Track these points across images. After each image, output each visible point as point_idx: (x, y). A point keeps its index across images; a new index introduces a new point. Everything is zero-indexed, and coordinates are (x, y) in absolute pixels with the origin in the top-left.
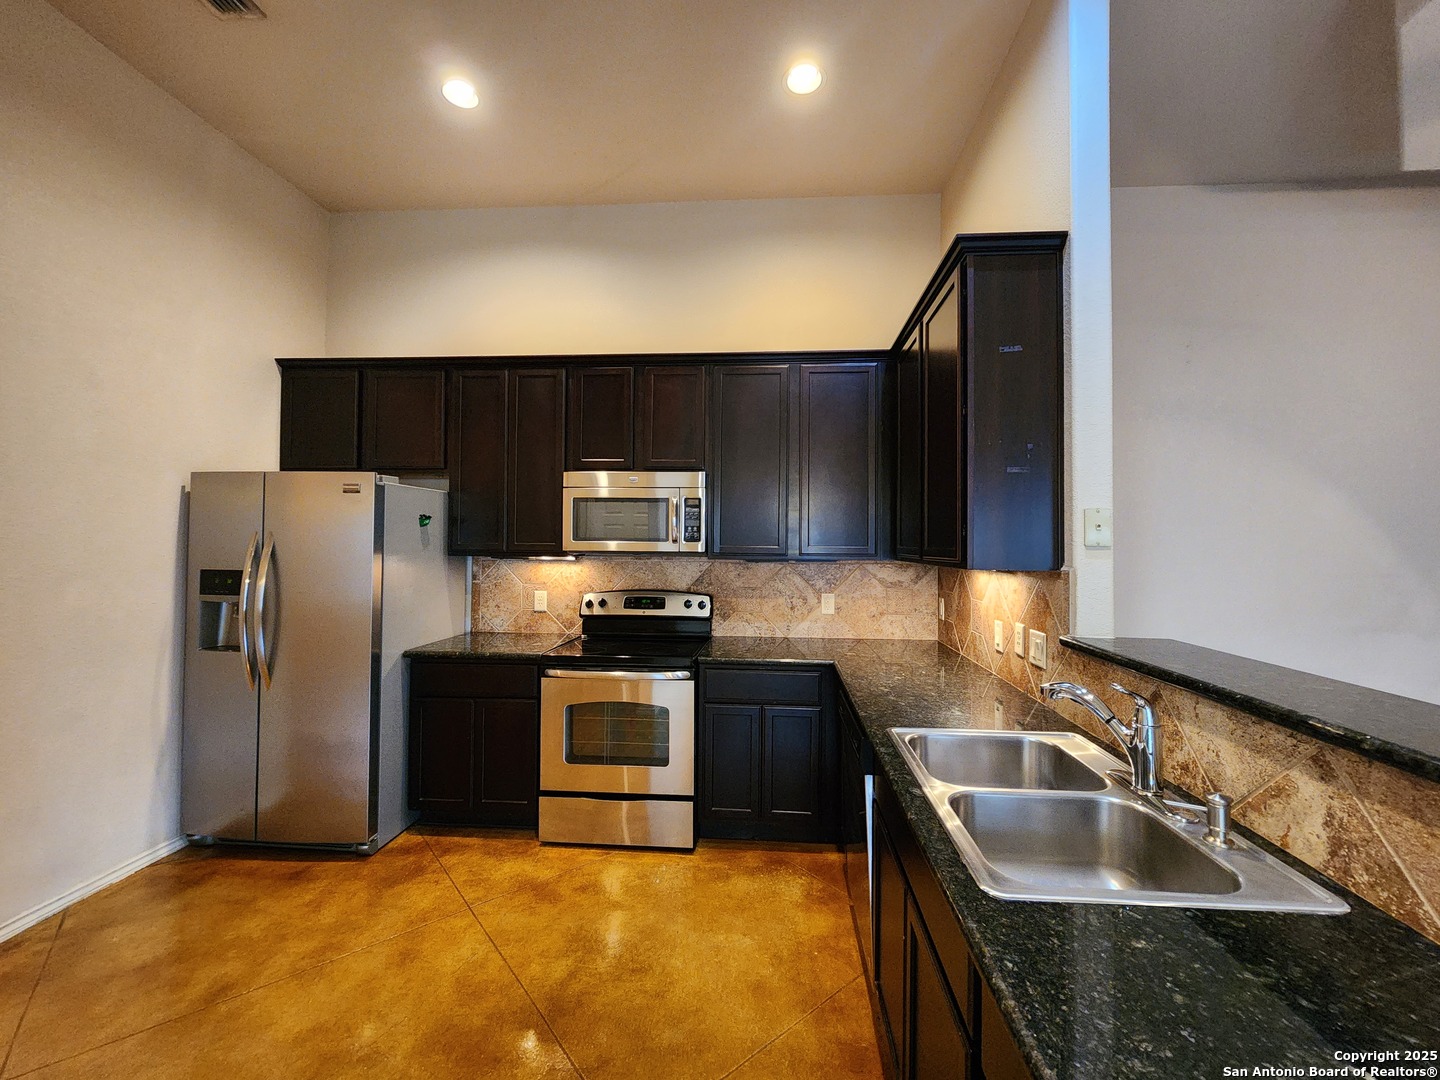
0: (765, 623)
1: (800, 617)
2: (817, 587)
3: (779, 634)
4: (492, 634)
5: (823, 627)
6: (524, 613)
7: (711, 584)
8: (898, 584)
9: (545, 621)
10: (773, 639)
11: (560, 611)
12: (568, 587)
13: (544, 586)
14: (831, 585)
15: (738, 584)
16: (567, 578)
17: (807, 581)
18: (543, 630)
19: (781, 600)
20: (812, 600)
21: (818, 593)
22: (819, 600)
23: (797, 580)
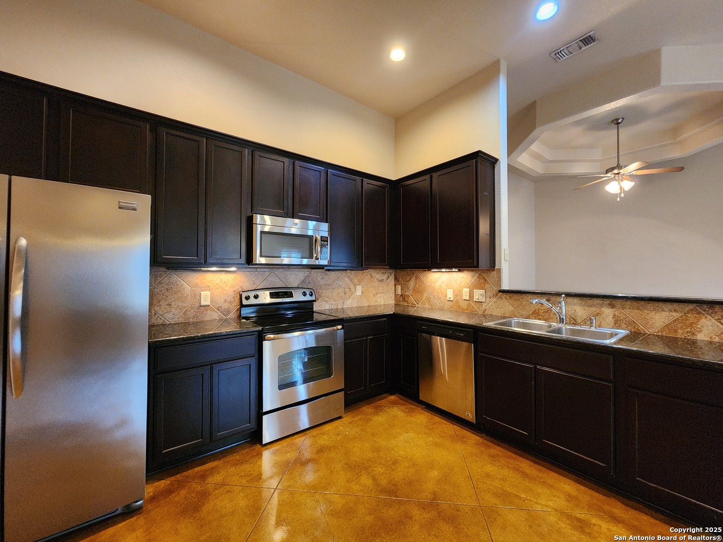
0: (334, 301)
1: (348, 298)
2: (355, 283)
3: (340, 307)
4: (164, 325)
5: (357, 302)
6: (192, 308)
7: (309, 283)
8: (382, 281)
9: (209, 312)
10: (337, 309)
11: (220, 305)
12: (226, 288)
13: (208, 288)
14: (360, 282)
15: (322, 283)
16: (225, 282)
17: (351, 280)
18: (207, 318)
19: (341, 290)
20: (353, 290)
21: (355, 285)
22: (355, 288)
23: (347, 280)
